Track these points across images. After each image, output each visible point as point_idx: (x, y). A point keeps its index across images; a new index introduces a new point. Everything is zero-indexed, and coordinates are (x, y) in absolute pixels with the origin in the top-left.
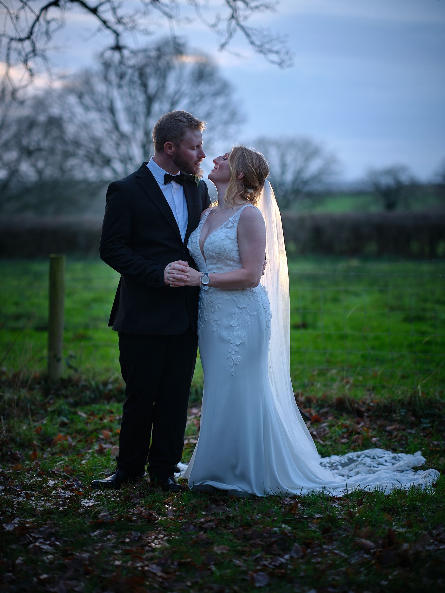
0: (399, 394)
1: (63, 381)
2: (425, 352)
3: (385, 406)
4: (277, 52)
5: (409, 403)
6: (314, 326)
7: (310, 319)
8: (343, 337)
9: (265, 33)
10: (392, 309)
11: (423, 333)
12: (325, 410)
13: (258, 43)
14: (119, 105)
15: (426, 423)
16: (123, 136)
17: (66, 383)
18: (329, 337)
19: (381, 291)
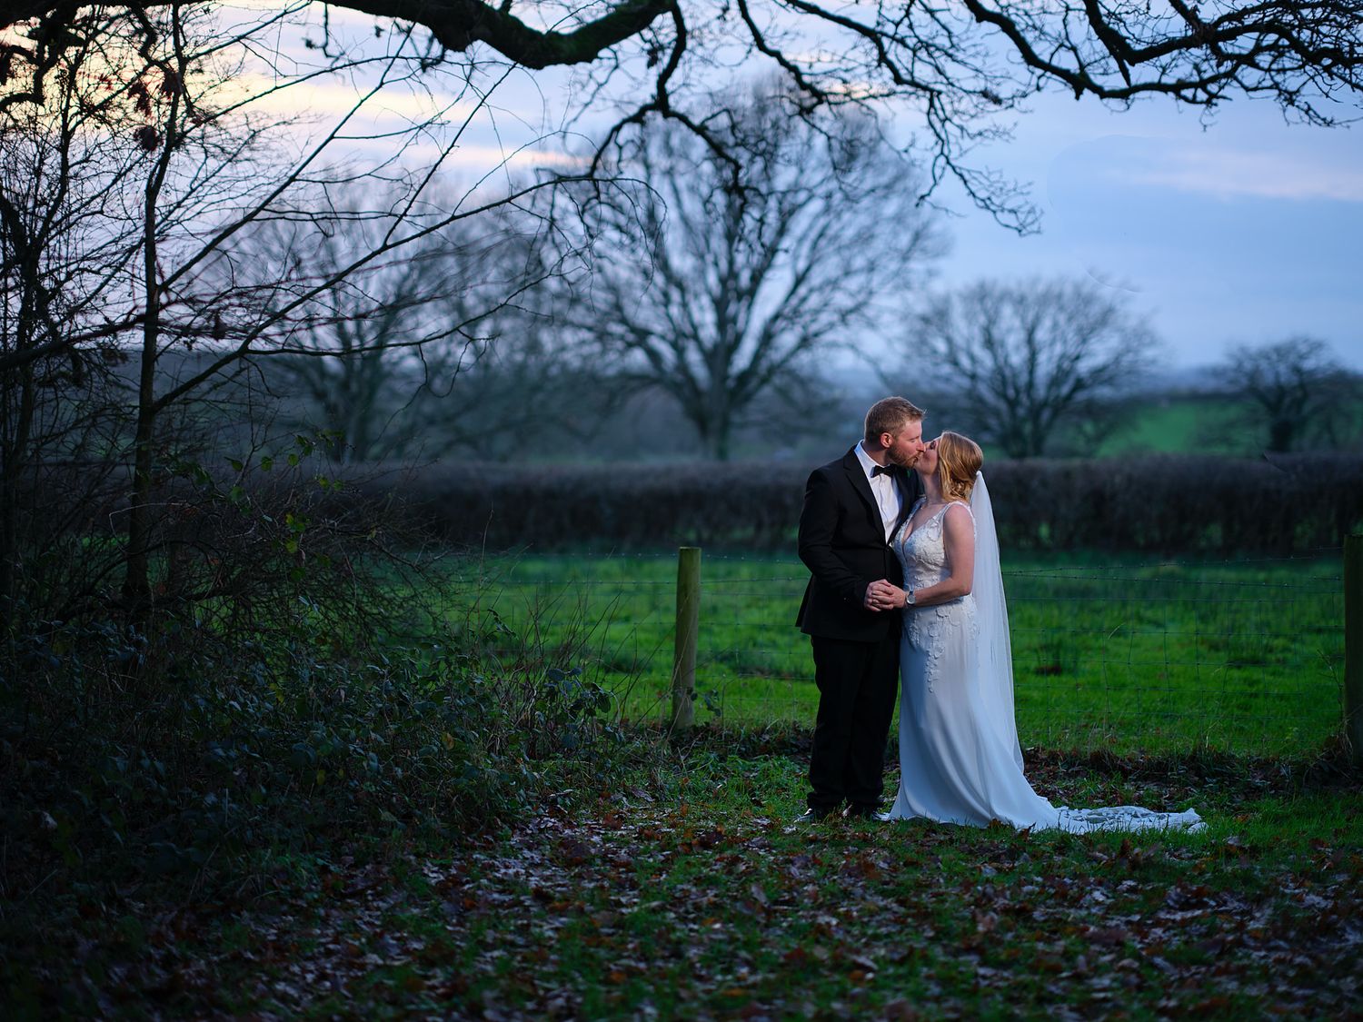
0: (1178, 746)
1: (696, 730)
2: (1246, 708)
3: (1160, 763)
4: (1013, 211)
5: (1193, 758)
6: (1073, 671)
7: (1066, 659)
8: (1121, 687)
9: (994, 178)
10: (1215, 647)
11: (1252, 683)
12: (1076, 769)
13: (982, 194)
14: (668, 214)
15: (1211, 783)
16: (674, 280)
17: (705, 732)
18: (1096, 686)
19: (1203, 619)
